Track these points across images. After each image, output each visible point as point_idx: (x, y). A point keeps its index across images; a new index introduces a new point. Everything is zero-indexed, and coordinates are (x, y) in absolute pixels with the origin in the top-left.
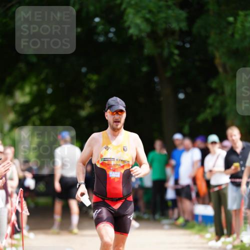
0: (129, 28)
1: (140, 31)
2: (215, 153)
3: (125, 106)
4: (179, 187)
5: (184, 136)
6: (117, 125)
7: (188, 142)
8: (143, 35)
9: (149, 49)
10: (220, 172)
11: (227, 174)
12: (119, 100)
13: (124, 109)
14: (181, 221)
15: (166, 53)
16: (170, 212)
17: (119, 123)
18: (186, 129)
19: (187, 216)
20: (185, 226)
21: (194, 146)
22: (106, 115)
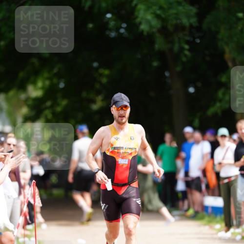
0: (140, 23)
1: (151, 27)
2: (224, 146)
3: (129, 101)
4: (189, 179)
5: (195, 129)
6: (122, 120)
7: (198, 135)
8: (154, 30)
9: (160, 44)
10: (230, 165)
11: (237, 166)
12: (123, 95)
13: (128, 104)
14: (191, 212)
15: (176, 48)
16: (181, 203)
17: (124, 118)
18: (197, 123)
19: (197, 208)
20: (195, 217)
21: (204, 139)
22: (112, 109)
